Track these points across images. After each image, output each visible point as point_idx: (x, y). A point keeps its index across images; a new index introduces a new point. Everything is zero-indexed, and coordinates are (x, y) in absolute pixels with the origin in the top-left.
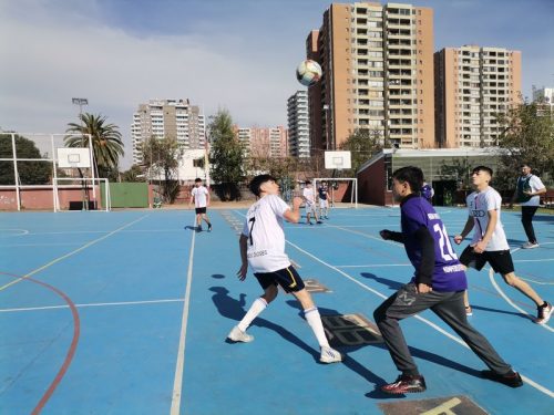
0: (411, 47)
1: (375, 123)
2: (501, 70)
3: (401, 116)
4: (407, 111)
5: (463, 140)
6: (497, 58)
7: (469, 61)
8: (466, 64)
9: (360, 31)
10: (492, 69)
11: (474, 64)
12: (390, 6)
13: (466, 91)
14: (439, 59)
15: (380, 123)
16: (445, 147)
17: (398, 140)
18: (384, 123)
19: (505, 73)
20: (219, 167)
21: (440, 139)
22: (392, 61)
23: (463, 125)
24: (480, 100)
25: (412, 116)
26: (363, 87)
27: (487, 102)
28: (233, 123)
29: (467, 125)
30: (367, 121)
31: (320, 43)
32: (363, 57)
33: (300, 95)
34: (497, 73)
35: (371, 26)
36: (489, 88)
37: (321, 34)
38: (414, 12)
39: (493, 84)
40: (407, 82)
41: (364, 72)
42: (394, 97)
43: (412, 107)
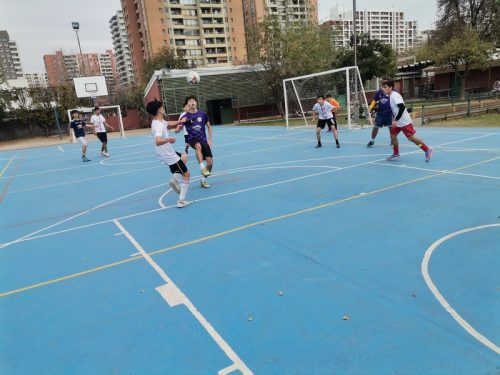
1: (191, 43)
4: (220, 30)
13: (274, 9)
15: (196, 43)
17: (215, 59)
18: (199, 43)
25: (225, 35)
26: (175, 5)
27: (291, 19)
30: (183, 41)
33: (118, 15)
36: (292, 6)
42: (206, 15)
43: (223, 25)
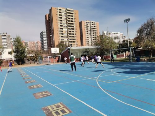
0: (73, 20)
1: (65, 40)
2: (95, 27)
3: (72, 38)
4: (74, 37)
5: (87, 44)
6: (94, 24)
7: (87, 24)
8: (87, 25)
9: (60, 15)
10: (93, 26)
11: (89, 25)
12: (68, 9)
13: (87, 32)
14: (80, 23)
15: (66, 40)
16: (83, 46)
17: (72, 44)
18: (68, 40)
19: (96, 28)
20: (17, 54)
21: (82, 44)
22: (69, 24)
23: (87, 40)
24: (91, 34)
25: (75, 38)
26: (62, 30)
27: (92, 34)
28: (22, 40)
29: (88, 40)
30: (63, 39)
31: (49, 18)
32: (61, 22)
33: (44, 32)
34: (94, 28)
35: (63, 14)
36: (92, 31)
37: (49, 15)
38: (74, 11)
39: (93, 30)
40: (73, 29)
41: (62, 26)
42: (70, 33)
43: (75, 35)
